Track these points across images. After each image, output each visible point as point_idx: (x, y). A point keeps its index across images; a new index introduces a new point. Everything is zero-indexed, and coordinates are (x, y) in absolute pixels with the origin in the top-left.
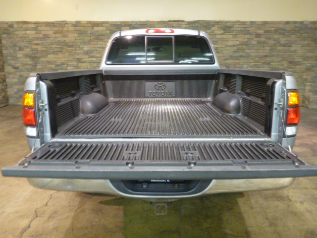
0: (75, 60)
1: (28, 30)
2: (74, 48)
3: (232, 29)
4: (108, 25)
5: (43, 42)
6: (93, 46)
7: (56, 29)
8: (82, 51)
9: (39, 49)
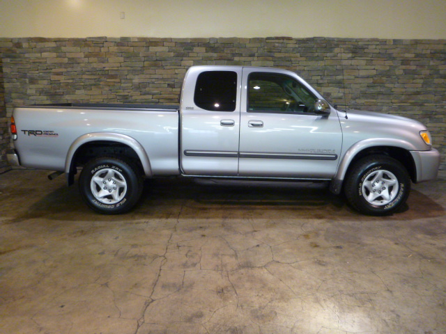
0: (118, 98)
1: (45, 51)
2: (118, 80)
3: (366, 50)
4: (173, 44)
5: (69, 69)
6: (148, 76)
7: (90, 50)
8: (130, 85)
9: (61, 81)
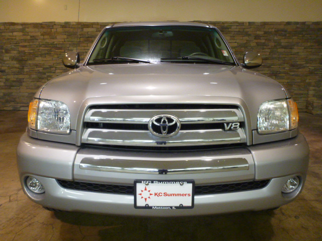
1: (15, 32)
2: (63, 51)
3: (230, 30)
4: (99, 27)
5: (31, 43)
6: (83, 48)
7: (44, 30)
9: (26, 51)
